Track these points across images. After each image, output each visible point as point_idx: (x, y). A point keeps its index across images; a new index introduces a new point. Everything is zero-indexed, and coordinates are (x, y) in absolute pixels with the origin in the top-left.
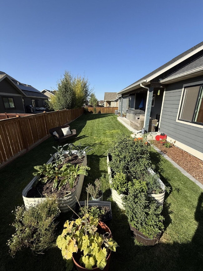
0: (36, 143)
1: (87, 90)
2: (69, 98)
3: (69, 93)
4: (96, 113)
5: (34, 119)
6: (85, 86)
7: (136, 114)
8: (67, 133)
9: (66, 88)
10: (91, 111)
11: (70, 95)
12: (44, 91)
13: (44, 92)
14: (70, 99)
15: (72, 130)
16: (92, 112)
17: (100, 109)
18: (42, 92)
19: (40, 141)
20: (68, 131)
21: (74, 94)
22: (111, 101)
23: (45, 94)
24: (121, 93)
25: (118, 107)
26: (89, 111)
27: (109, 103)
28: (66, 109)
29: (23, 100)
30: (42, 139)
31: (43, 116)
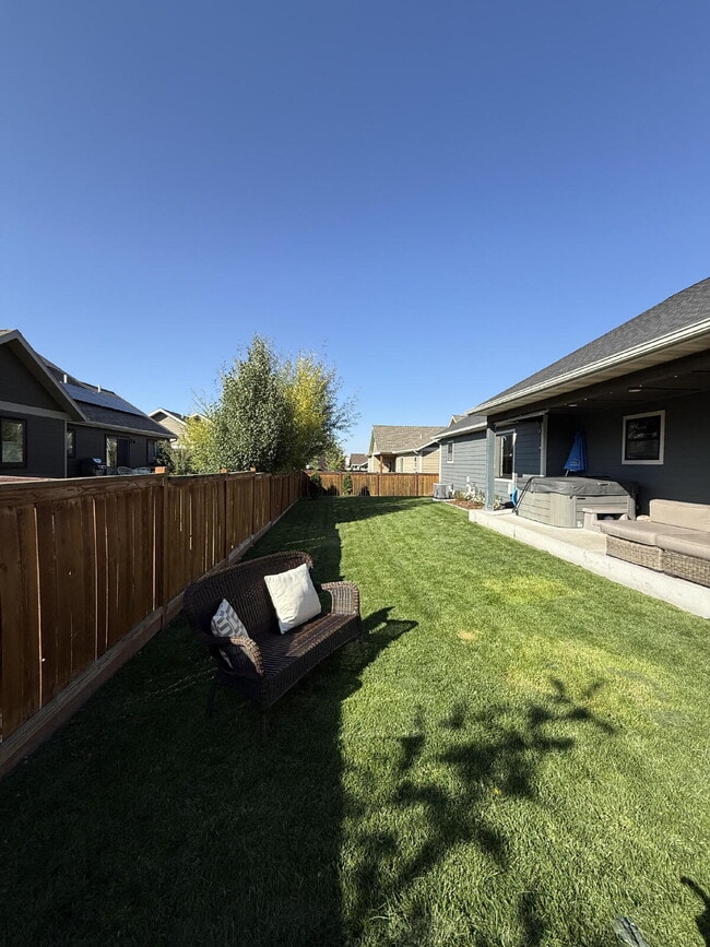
0: (63, 699)
1: (329, 408)
2: (268, 426)
3: (270, 406)
4: (350, 492)
5: (86, 506)
6: (322, 390)
7: (582, 497)
8: (301, 608)
9: (257, 388)
10: (332, 486)
11: (274, 414)
12: (160, 413)
13: (160, 416)
14: (273, 430)
15: (325, 586)
16: (333, 491)
17: (368, 481)
18: (152, 417)
19: (98, 669)
20: (304, 595)
21: (288, 411)
22: (396, 456)
23: (162, 423)
24: (485, 413)
25: (437, 475)
26: (326, 486)
27: (389, 460)
28: (253, 469)
29: (69, 436)
30: (113, 654)
31: (145, 492)
